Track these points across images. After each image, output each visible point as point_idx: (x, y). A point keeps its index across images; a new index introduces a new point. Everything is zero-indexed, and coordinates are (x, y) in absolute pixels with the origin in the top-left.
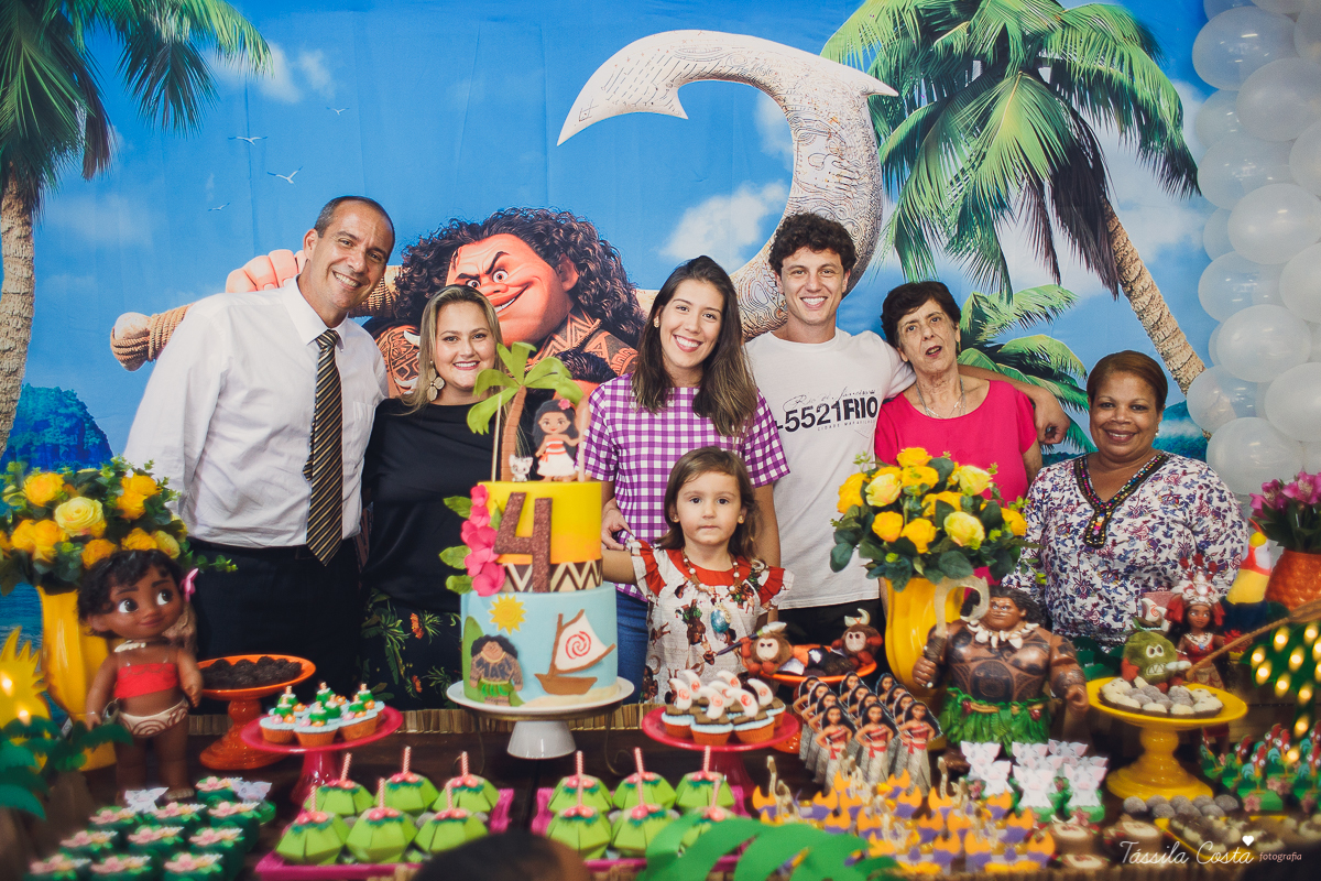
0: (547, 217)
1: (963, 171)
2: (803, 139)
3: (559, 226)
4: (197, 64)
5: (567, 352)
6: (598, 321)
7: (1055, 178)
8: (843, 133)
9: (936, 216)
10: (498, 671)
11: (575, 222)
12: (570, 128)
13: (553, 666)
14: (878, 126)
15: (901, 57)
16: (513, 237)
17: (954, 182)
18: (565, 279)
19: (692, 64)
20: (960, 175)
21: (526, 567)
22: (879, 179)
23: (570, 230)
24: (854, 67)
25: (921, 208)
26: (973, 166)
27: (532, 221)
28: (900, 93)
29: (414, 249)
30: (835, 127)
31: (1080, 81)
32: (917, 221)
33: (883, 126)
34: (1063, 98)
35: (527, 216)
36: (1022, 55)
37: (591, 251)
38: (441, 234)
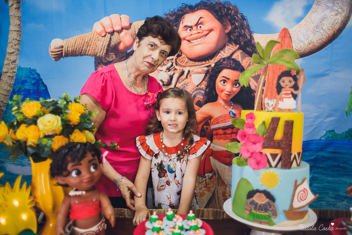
0: (220, 4)
3: (225, 7)
5: (225, 58)
6: (238, 46)
10: (264, 208)
11: (231, 6)
13: (291, 206)
16: (206, 11)
18: (226, 29)
21: (277, 155)
23: (229, 9)
27: (214, 5)
29: (167, 15)
35: (212, 3)
37: (237, 18)
38: (178, 9)
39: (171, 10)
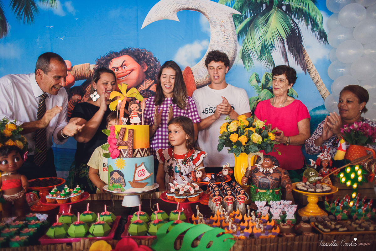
0: (138, 50)
1: (261, 36)
2: (213, 27)
3: (142, 53)
4: (34, 4)
5: (144, 90)
6: (153, 81)
7: (287, 39)
8: (225, 25)
9: (254, 50)
10: (117, 181)
11: (147, 52)
12: (145, 24)
13: (134, 179)
14: (235, 23)
15: (242, 3)
16: (128, 56)
17: (259, 39)
18: (144, 69)
19: (181, 5)
20: (260, 38)
21: (126, 150)
22: (236, 38)
23: (145, 54)
24: (228, 6)
25: (249, 47)
26: (264, 35)
27: (134, 51)
28: (242, 14)
29: (99, 59)
30: (223, 24)
31: (294, 10)
32: (248, 51)
33: (237, 23)
34: (289, 15)
35: (132, 50)
36: (277, 3)
37: (151, 60)
38: (107, 55)
39: (102, 56)
